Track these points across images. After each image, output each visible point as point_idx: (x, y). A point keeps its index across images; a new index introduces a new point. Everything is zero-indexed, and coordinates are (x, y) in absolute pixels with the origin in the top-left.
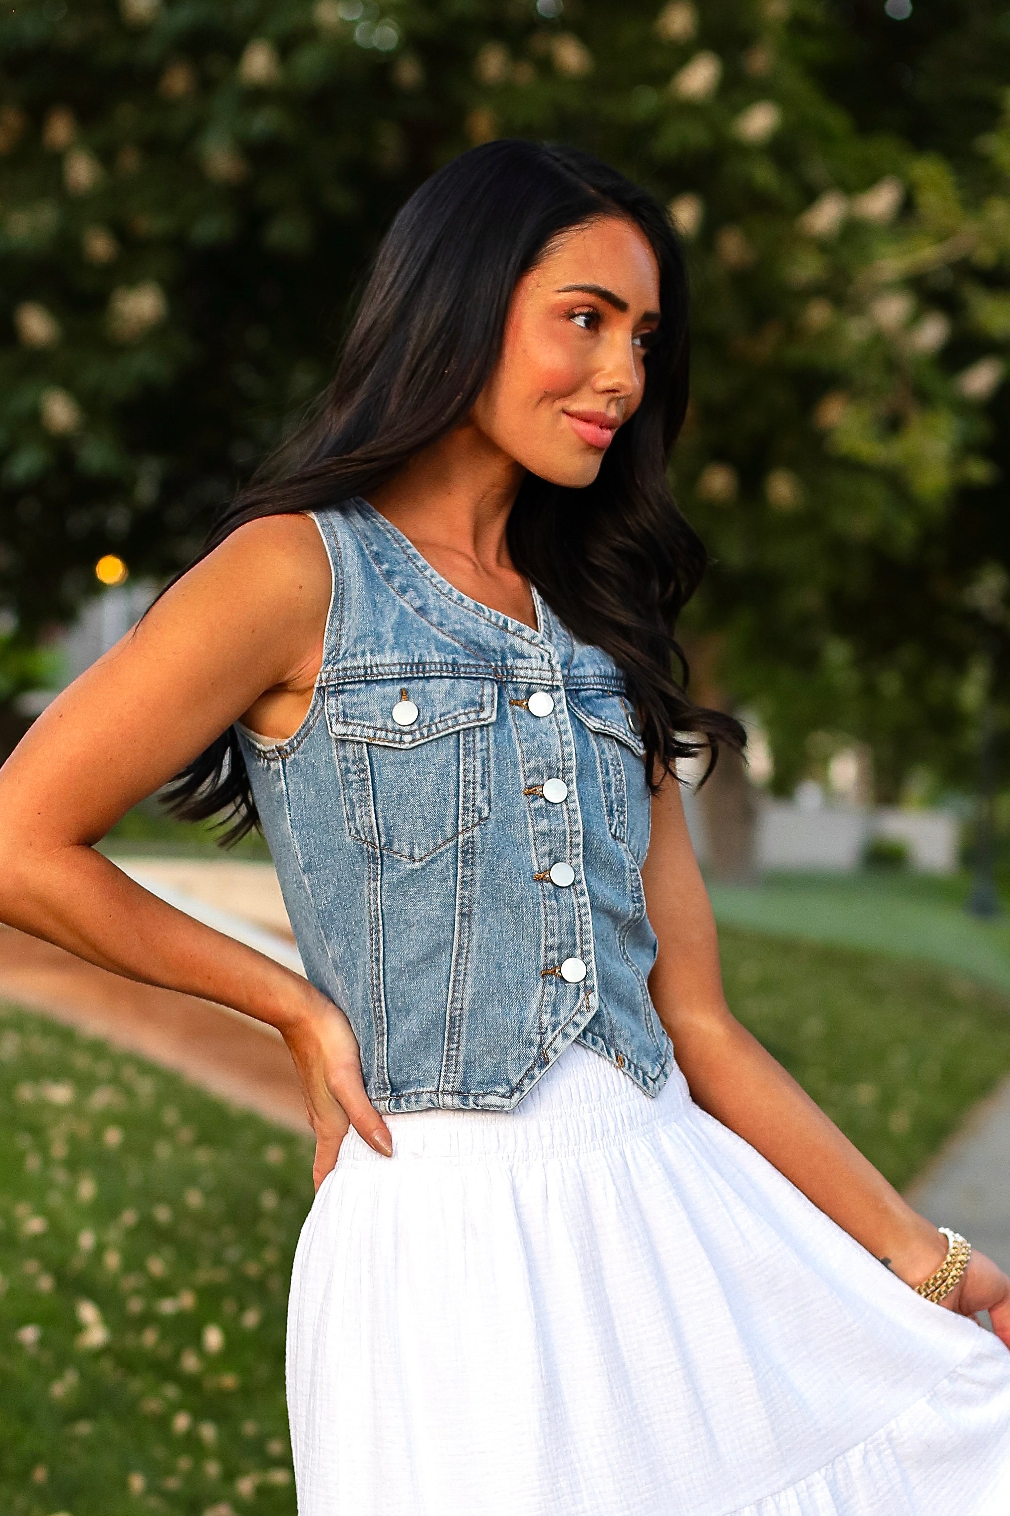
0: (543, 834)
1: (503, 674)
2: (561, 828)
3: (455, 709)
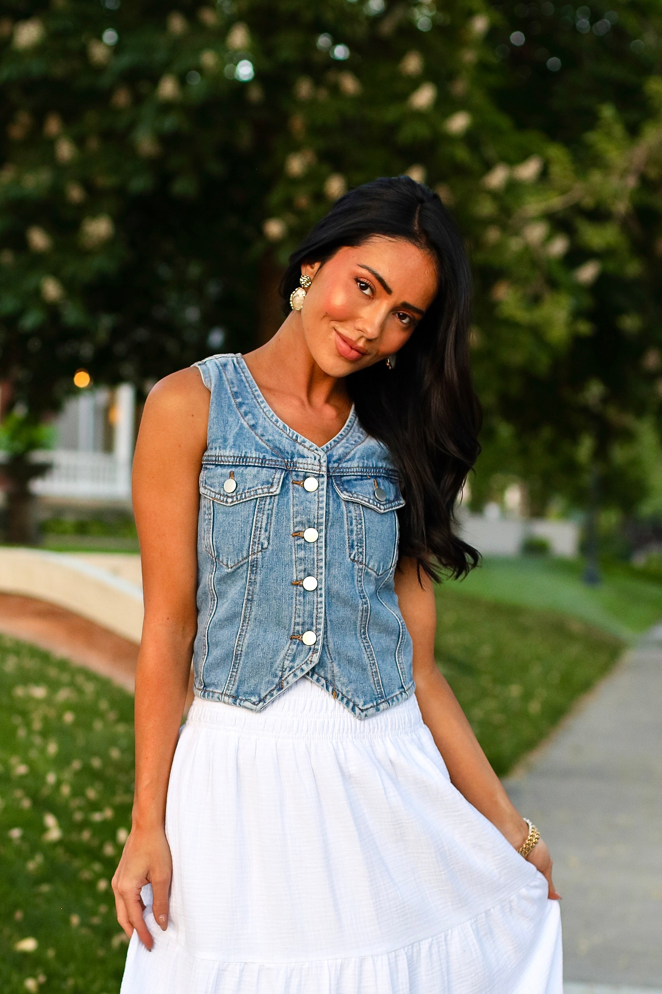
0: (301, 559)
2: (312, 557)
3: (257, 486)
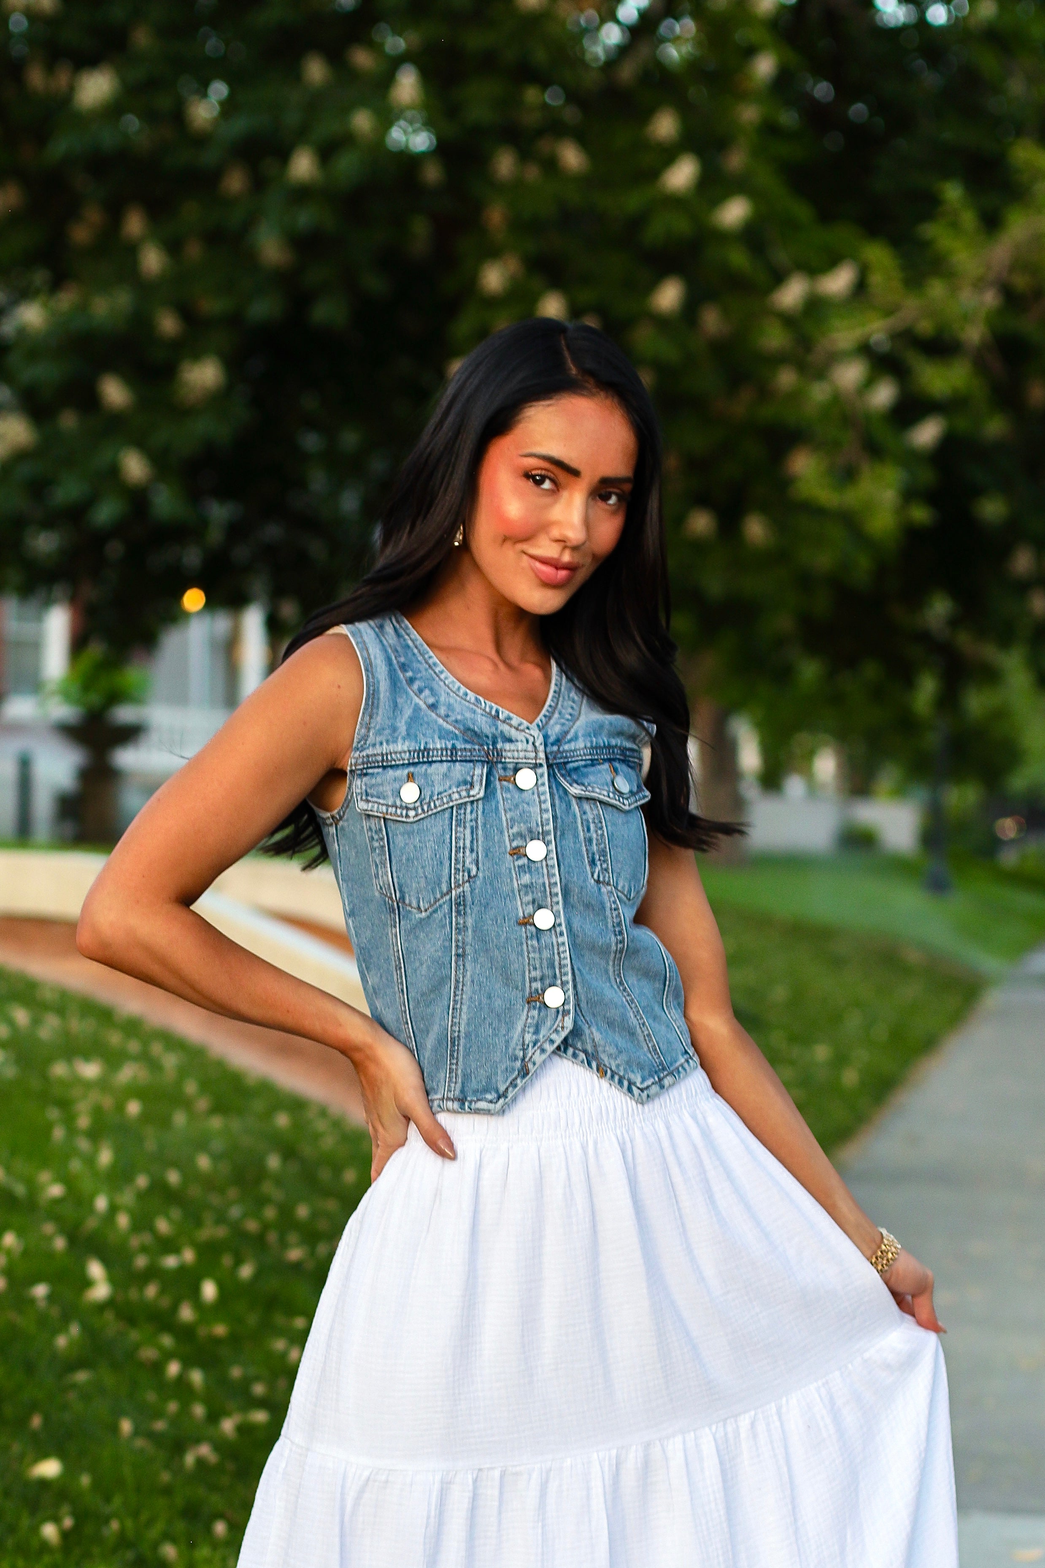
0: (526, 886)
1: (494, 755)
2: (541, 881)
3: (450, 788)
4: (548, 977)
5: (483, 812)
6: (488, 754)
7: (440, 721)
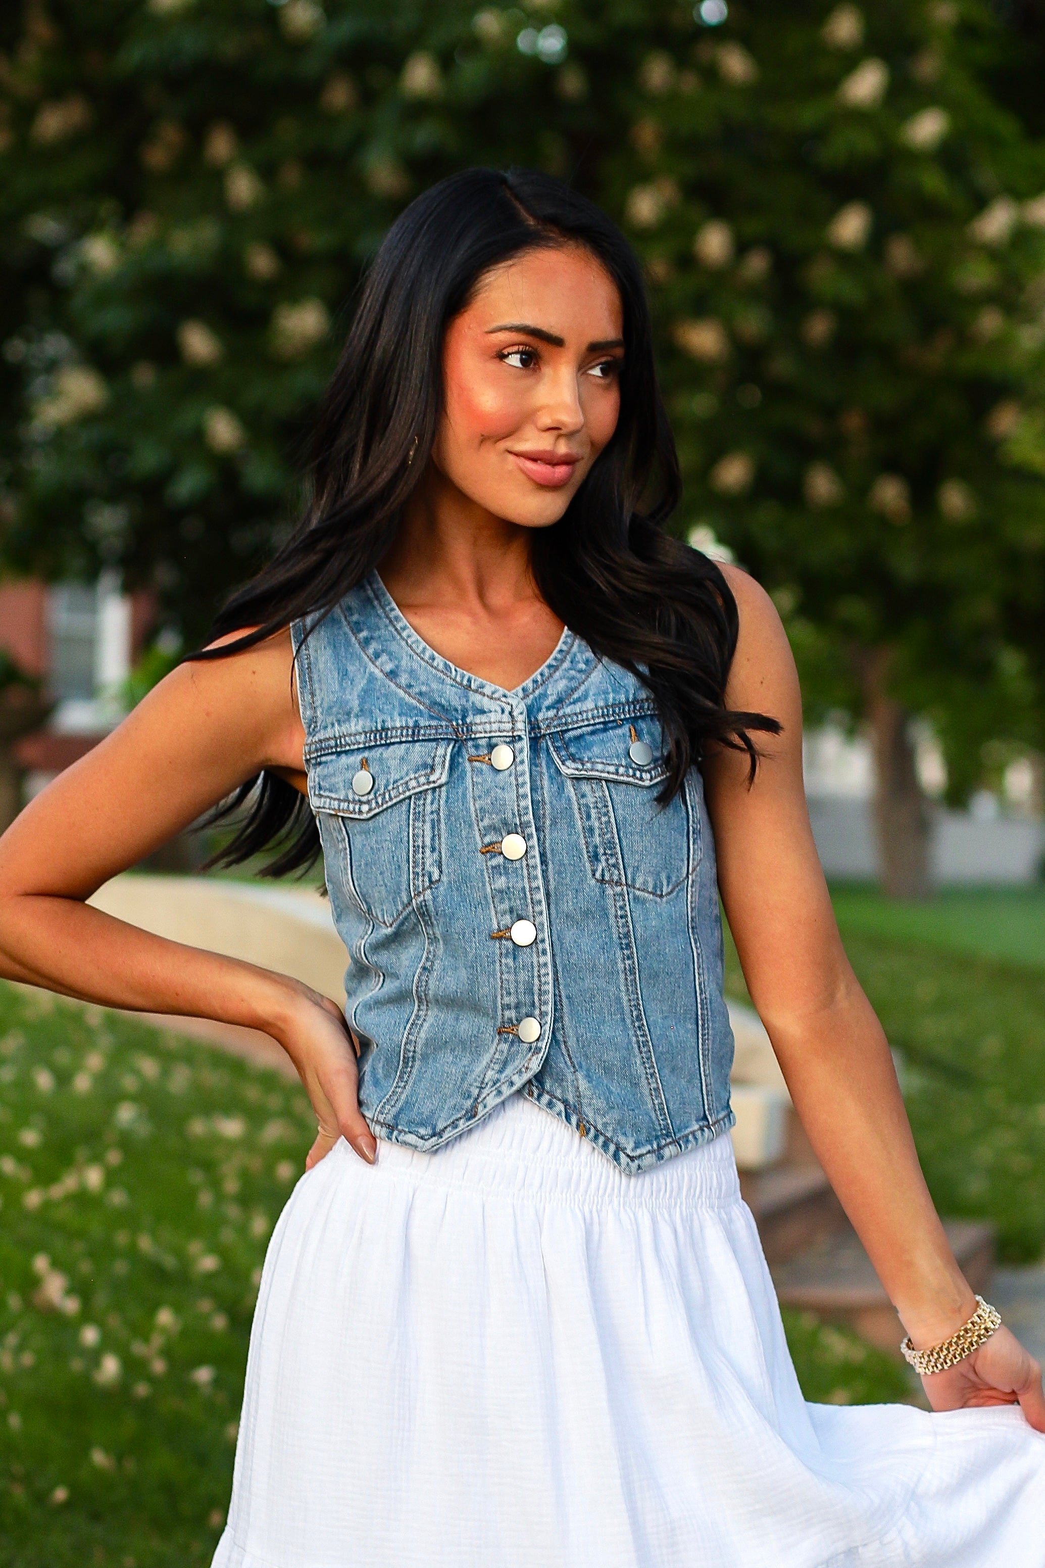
0: (501, 891)
1: (463, 733)
2: (519, 885)
3: (407, 774)
4: (526, 1005)
5: (447, 802)
6: (456, 732)
7: (401, 693)
